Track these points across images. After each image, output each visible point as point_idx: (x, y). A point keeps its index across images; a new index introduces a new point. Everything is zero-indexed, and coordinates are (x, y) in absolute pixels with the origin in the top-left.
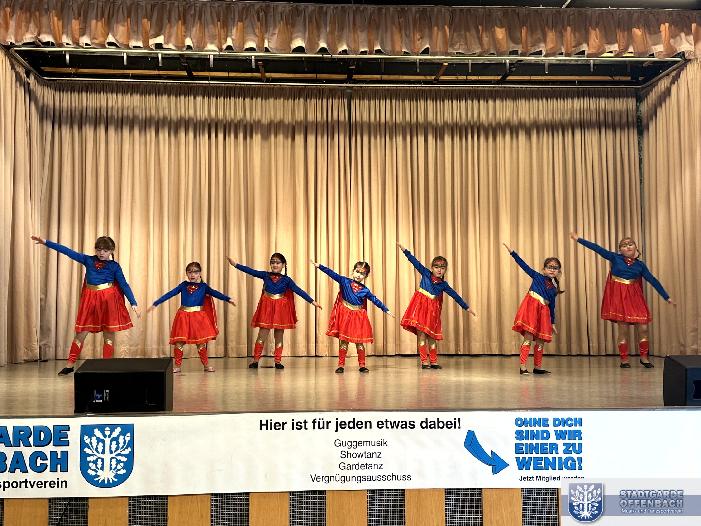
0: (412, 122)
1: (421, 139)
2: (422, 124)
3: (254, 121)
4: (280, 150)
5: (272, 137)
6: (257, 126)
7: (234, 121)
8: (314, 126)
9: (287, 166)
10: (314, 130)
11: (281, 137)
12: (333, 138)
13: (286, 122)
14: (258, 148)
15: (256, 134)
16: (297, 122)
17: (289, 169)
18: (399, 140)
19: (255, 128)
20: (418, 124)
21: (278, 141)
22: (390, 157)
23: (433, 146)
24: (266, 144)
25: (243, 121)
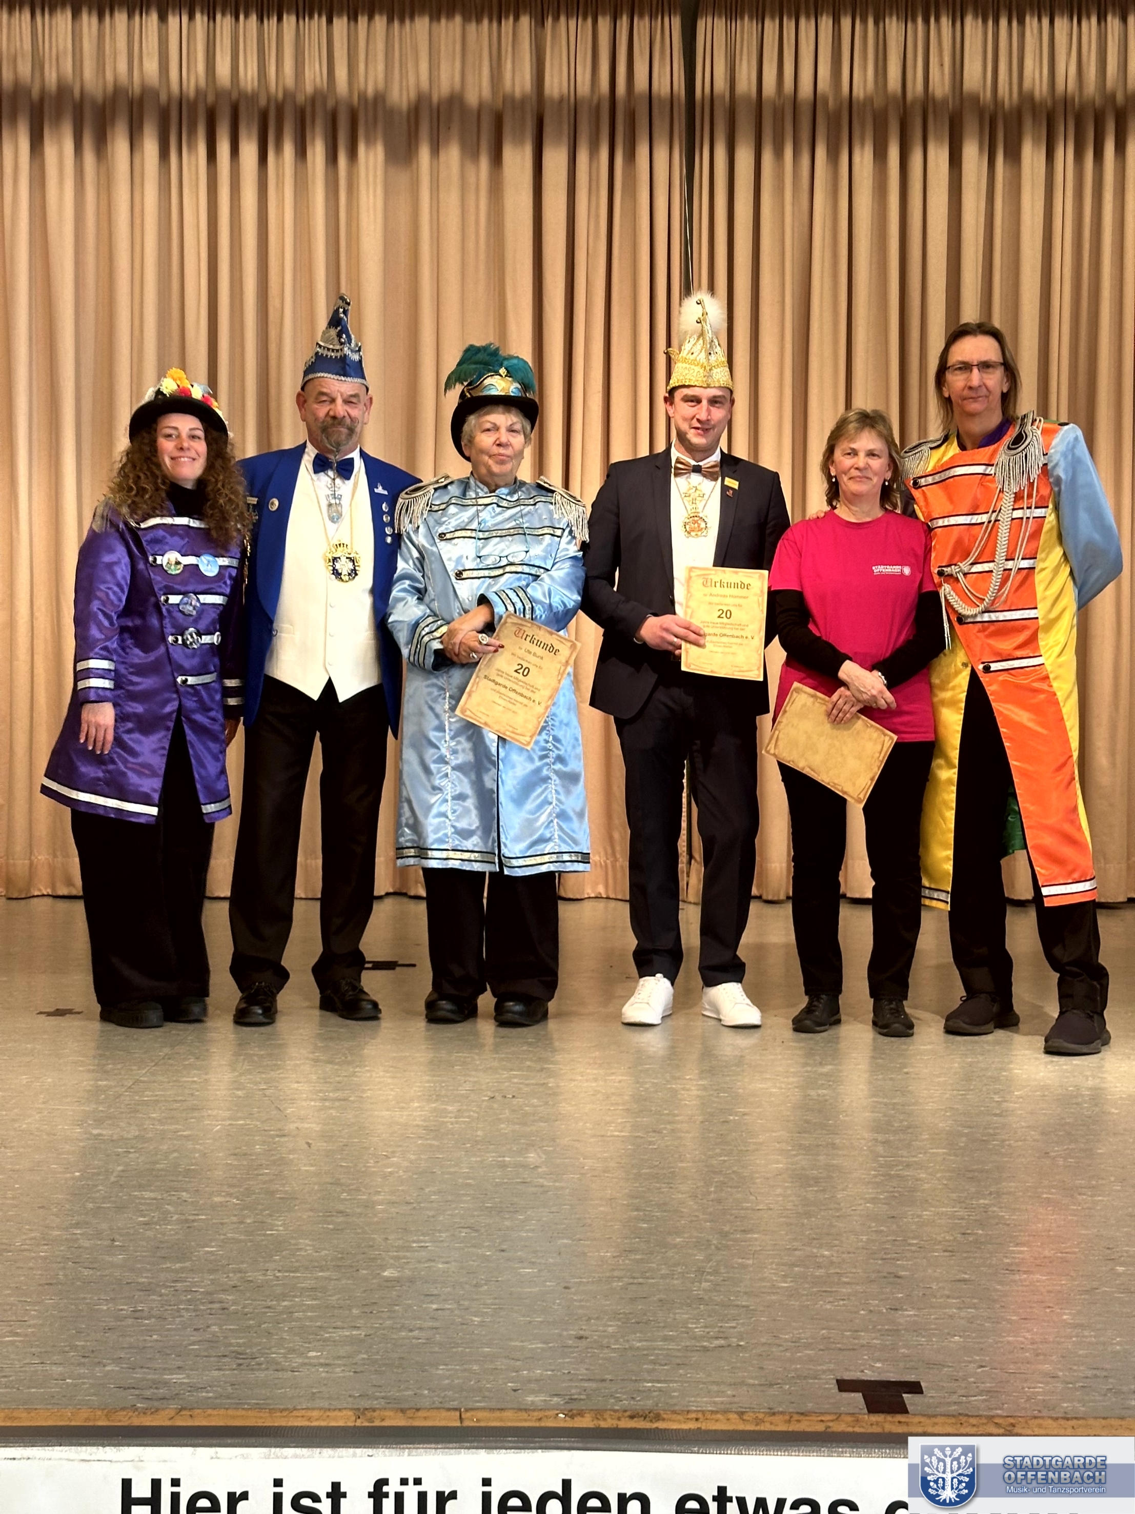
0: (909, 95)
1: (939, 156)
2: (945, 101)
3: (363, 96)
4: (451, 199)
5: (424, 153)
6: (371, 114)
7: (295, 97)
8: (565, 112)
9: (477, 255)
10: (565, 127)
11: (452, 154)
12: (631, 156)
13: (472, 99)
14: (375, 196)
15: (369, 142)
16: (509, 99)
17: (482, 267)
18: (862, 162)
19: (366, 122)
20: (927, 102)
21: (442, 167)
22: (829, 224)
23: (979, 180)
24: (402, 178)
25: (325, 99)
